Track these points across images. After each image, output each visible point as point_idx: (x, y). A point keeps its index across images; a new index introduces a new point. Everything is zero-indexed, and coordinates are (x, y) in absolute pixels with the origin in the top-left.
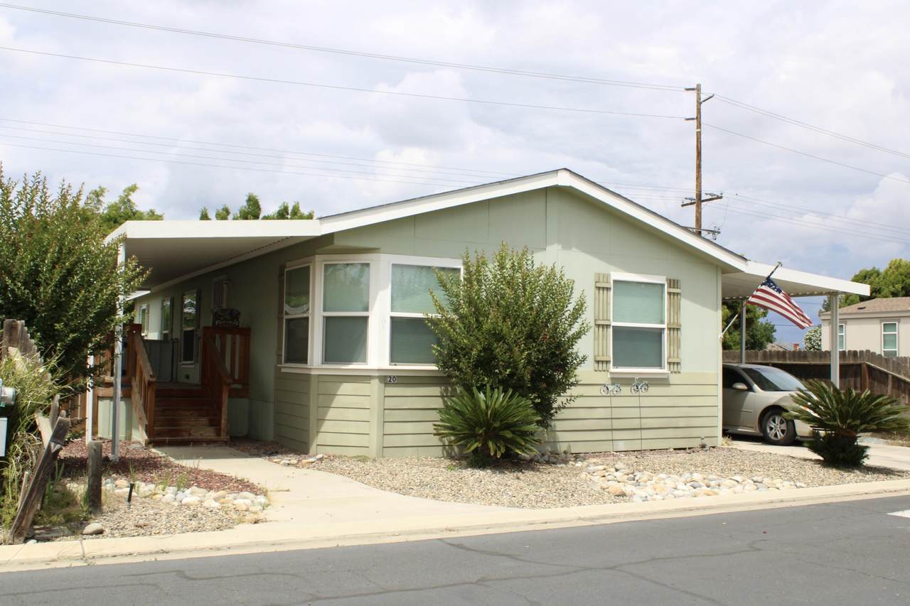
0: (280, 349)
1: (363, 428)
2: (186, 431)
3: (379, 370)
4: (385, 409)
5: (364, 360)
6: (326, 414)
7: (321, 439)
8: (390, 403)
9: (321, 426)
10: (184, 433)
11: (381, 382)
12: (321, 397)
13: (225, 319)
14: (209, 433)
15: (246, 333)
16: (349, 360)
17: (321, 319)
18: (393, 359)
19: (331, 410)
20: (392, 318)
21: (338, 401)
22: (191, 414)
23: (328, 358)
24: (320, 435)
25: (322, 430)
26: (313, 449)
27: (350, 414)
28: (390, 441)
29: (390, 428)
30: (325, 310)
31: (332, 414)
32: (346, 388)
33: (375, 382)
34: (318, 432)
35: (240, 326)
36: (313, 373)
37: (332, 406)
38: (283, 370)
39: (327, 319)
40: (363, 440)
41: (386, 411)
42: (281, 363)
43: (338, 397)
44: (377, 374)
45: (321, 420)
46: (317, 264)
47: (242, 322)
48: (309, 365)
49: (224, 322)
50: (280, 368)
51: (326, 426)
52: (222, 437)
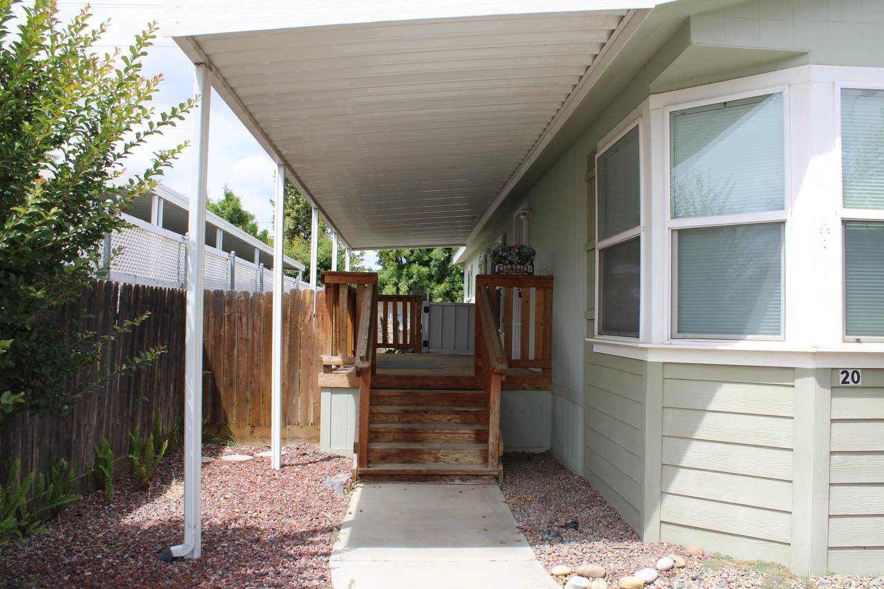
0: (591, 309)
1: (776, 495)
2: (430, 454)
3: (816, 355)
4: (832, 453)
5: (776, 329)
6: (681, 453)
7: (669, 509)
8: (846, 436)
9: (671, 480)
10: (426, 457)
11: (821, 383)
12: (670, 415)
13: (511, 263)
14: (469, 458)
15: (546, 284)
16: (736, 330)
17: (668, 235)
18: (852, 328)
19: (695, 446)
20: (845, 222)
21: (709, 426)
22: (449, 421)
23: (684, 325)
24: (668, 500)
25: (672, 489)
26: (651, 532)
27: (743, 459)
28: (845, 532)
29: (845, 500)
30: (675, 215)
31: (694, 454)
32: (728, 395)
33: (808, 387)
34: (663, 493)
35: (536, 274)
36: (651, 358)
37: (695, 437)
38: (597, 349)
39: (682, 235)
40: (777, 527)
41: (835, 457)
42: (593, 337)
43: (709, 415)
44: (811, 364)
45: (670, 467)
46: (653, 113)
47: (539, 267)
48: (641, 342)
49: (509, 266)
50: (592, 344)
51: (683, 482)
52: (490, 468)
